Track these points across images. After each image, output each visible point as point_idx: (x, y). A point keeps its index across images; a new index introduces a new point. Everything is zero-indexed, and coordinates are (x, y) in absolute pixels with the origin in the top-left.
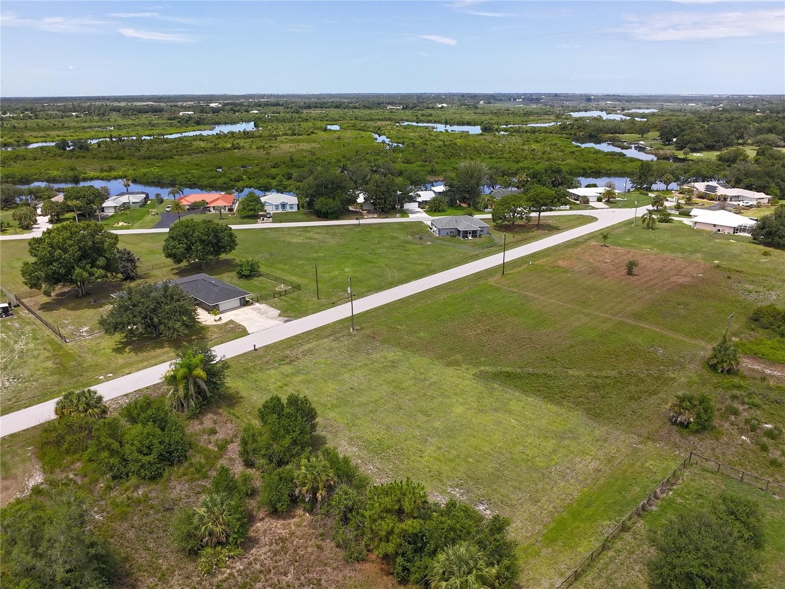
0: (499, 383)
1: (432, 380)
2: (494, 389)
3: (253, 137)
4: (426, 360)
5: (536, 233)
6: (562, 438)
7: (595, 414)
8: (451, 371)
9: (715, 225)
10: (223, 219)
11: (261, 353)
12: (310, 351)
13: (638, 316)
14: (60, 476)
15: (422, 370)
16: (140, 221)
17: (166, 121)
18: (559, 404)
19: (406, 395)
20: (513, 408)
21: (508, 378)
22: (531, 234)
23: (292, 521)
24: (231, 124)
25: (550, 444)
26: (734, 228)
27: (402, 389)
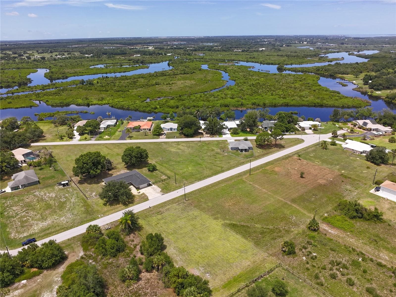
0: (229, 228)
1: (207, 225)
2: (227, 231)
3: (166, 76)
4: (207, 216)
5: (274, 149)
6: (242, 252)
7: (257, 243)
8: (214, 222)
9: (353, 150)
10: (146, 135)
11: (152, 209)
12: (168, 209)
13: (293, 201)
14: (88, 253)
15: (205, 221)
16: (114, 135)
17: (127, 61)
18: (246, 239)
19: (196, 231)
20: (230, 239)
21: (233, 226)
22: (271, 150)
23: (152, 274)
24: (157, 63)
25: (237, 255)
26: (361, 152)
27: (196, 228)
